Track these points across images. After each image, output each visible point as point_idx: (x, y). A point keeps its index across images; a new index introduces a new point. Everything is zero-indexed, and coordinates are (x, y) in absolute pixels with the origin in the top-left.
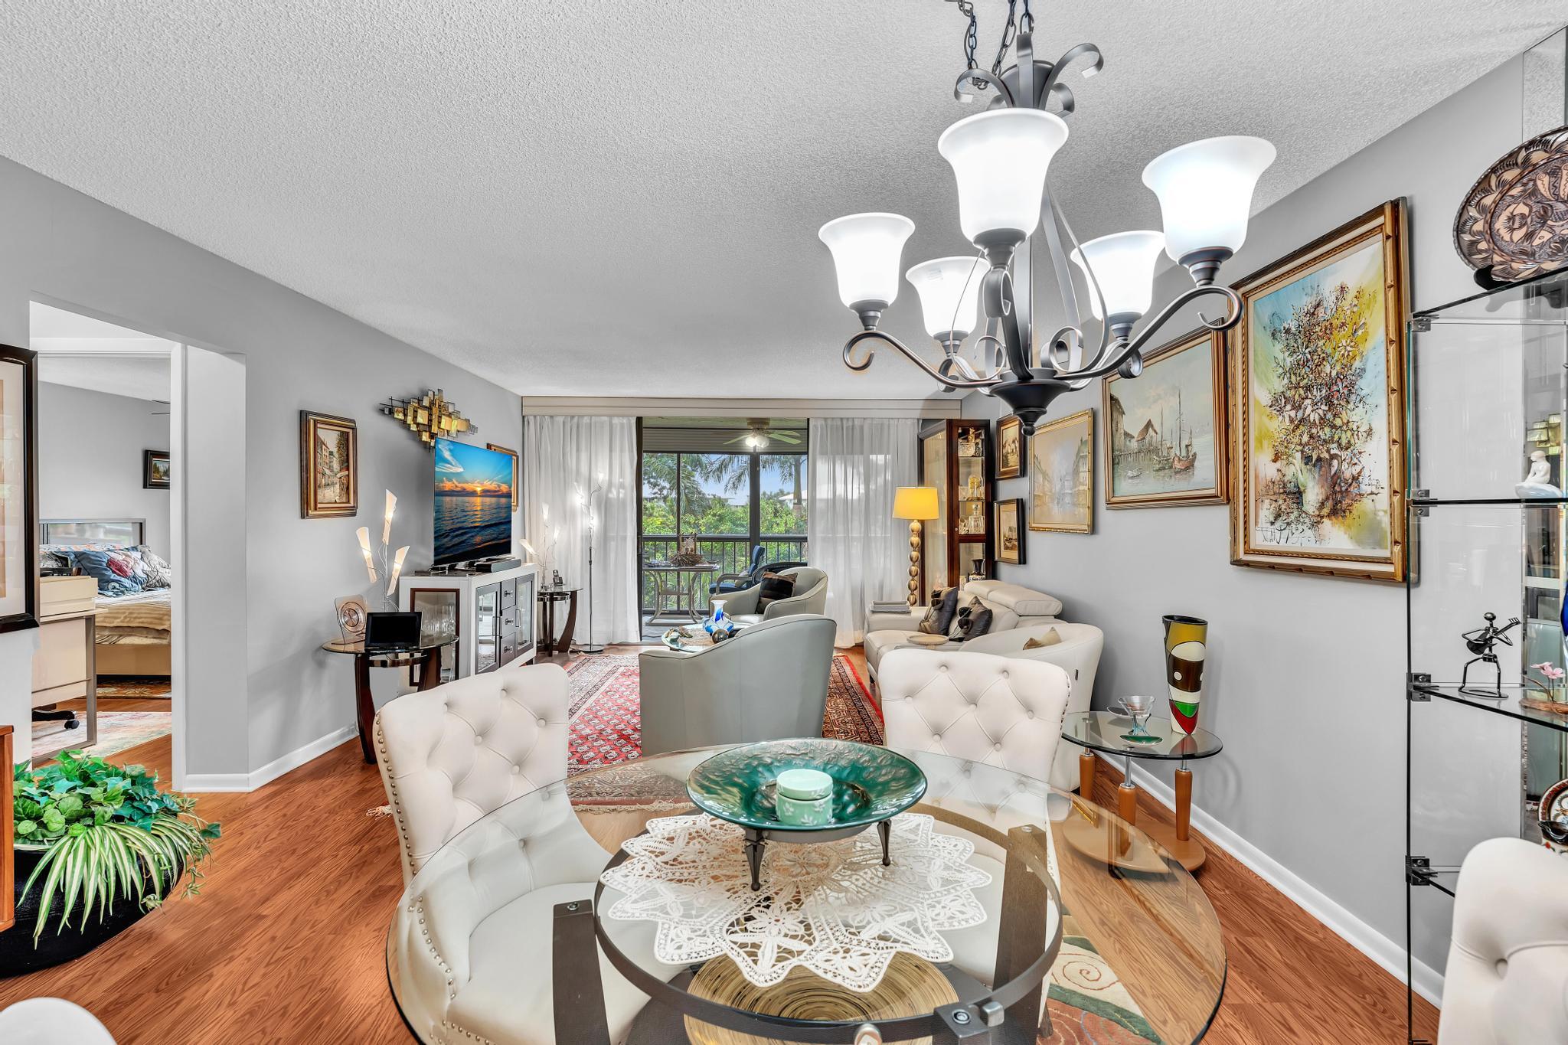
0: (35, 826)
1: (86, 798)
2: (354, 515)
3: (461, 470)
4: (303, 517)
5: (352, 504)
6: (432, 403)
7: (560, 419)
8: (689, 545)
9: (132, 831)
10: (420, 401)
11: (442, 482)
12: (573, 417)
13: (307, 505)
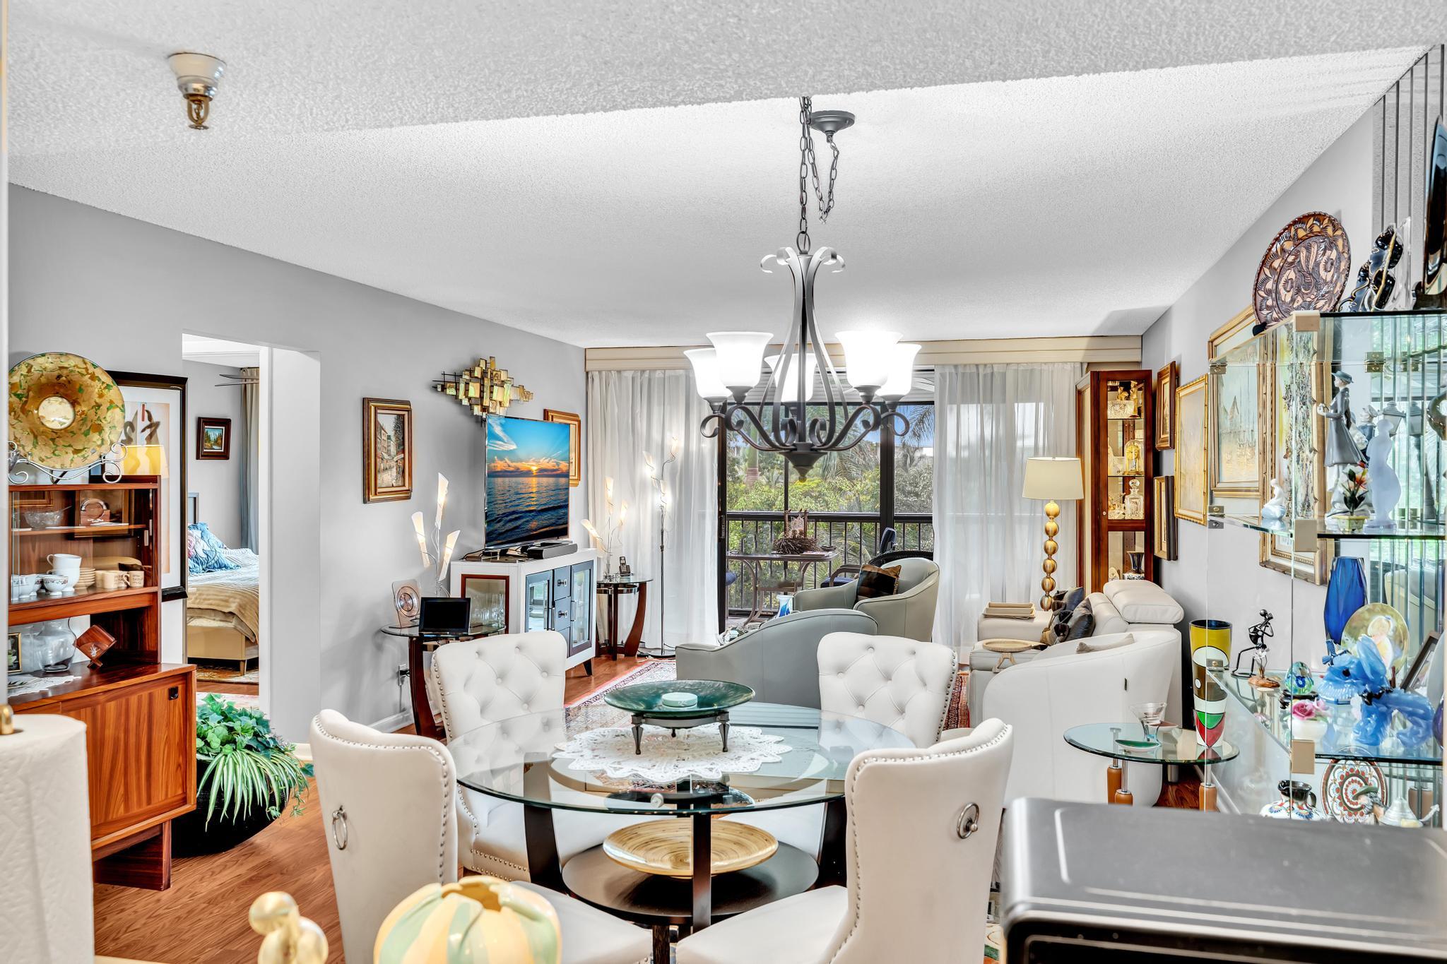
0: (203, 743)
1: (231, 729)
2: (409, 498)
3: (514, 447)
4: (365, 502)
5: (406, 488)
6: (484, 373)
7: (629, 375)
8: (797, 526)
9: (260, 757)
10: (471, 371)
11: (493, 461)
12: (643, 371)
13: (369, 490)
